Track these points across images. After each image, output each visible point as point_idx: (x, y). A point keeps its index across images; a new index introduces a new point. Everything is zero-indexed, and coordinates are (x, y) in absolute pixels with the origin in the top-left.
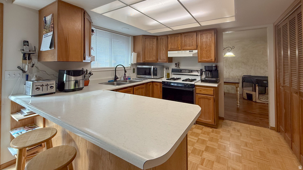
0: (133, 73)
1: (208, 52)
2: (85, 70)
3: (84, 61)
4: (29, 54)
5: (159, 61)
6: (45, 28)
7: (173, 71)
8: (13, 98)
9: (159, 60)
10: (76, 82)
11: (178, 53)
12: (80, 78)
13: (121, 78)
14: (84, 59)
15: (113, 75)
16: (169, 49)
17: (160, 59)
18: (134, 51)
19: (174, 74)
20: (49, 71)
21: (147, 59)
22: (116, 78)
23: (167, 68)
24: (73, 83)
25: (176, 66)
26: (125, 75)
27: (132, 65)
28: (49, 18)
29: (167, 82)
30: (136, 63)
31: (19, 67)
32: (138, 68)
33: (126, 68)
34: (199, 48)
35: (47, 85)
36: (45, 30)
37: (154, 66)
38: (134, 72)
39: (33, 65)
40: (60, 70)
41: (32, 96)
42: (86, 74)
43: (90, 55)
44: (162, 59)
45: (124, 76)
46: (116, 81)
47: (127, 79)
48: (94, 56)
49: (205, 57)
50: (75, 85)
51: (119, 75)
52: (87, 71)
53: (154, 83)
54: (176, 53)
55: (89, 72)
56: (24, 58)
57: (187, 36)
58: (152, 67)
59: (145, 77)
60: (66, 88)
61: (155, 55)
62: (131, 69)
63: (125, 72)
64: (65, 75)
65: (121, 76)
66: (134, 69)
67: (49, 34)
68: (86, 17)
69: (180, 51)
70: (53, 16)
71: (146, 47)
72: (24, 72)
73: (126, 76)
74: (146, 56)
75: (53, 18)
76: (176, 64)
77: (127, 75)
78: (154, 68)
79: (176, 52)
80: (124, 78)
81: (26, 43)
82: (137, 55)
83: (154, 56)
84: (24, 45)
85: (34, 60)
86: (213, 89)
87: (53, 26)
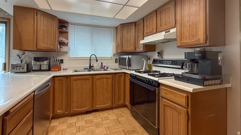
1: (192, 28)
16: (145, 35)
17: (138, 48)
19: (155, 66)
21: (124, 49)
22: (91, 67)
25: (159, 55)
26: (102, 64)
31: (18, 55)
34: (178, 25)
38: (116, 62)
39: (24, 53)
46: (91, 69)
49: (187, 37)
57: (162, 12)
58: (127, 57)
59: (123, 67)
61: (133, 44)
66: (116, 60)
69: (155, 34)
71: (124, 36)
72: (20, 58)
74: (124, 46)
76: (159, 53)
78: (129, 58)
80: (101, 67)
86: (185, 95)
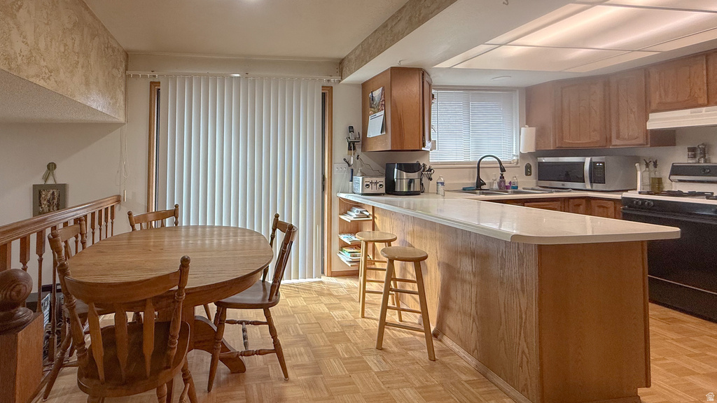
0: (527, 175)
2: (421, 164)
3: (423, 149)
4: (354, 143)
5: (613, 144)
6: (371, 107)
7: (676, 170)
8: (343, 196)
9: (615, 142)
10: (411, 181)
11: (692, 117)
12: (414, 175)
13: (491, 184)
14: (424, 146)
15: (474, 178)
16: (654, 106)
17: (618, 137)
18: (529, 122)
19: (680, 181)
20: (374, 165)
21: (568, 141)
22: (480, 184)
23: (651, 165)
24: (405, 183)
26: (502, 177)
27: (522, 156)
28: (377, 93)
29: (641, 199)
30: (532, 150)
31: (344, 159)
32: (541, 165)
33: (506, 162)
35: (376, 183)
36: (372, 109)
37: (595, 159)
38: (528, 173)
39: (358, 156)
40: (387, 164)
41: (363, 194)
42: (424, 171)
43: (430, 139)
44: (626, 136)
45: (501, 181)
46: (481, 190)
47: (507, 187)
48: (435, 141)
50: (409, 186)
51: (488, 179)
52: (424, 165)
53: (593, 202)
54: (684, 117)
55: (428, 167)
56: (350, 149)
58: (588, 160)
59: (563, 185)
60: (398, 189)
61: (598, 128)
62: (519, 165)
63: (503, 170)
64: (396, 170)
65: (491, 181)
66: (528, 168)
67: (378, 114)
68: (426, 79)
69: (704, 109)
70: (383, 90)
72: (349, 165)
73: (504, 181)
74: (566, 133)
75: (383, 93)
76: (692, 150)
77: (507, 180)
78: (592, 164)
79: (687, 112)
80: (500, 186)
81: (351, 129)
82: (537, 131)
83: (595, 130)
84: (350, 132)
85: (359, 150)
87: (383, 103)
